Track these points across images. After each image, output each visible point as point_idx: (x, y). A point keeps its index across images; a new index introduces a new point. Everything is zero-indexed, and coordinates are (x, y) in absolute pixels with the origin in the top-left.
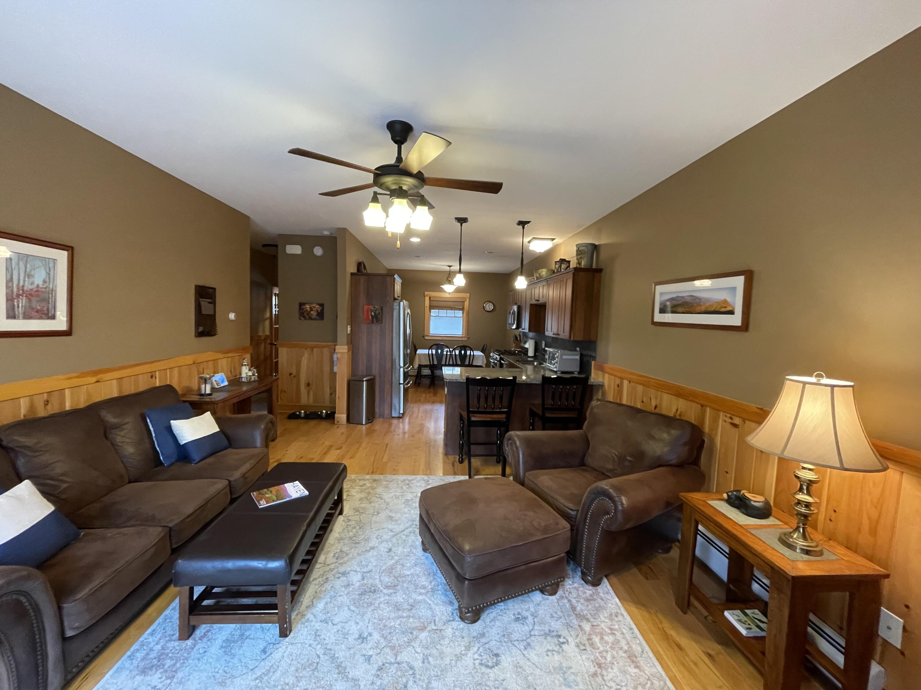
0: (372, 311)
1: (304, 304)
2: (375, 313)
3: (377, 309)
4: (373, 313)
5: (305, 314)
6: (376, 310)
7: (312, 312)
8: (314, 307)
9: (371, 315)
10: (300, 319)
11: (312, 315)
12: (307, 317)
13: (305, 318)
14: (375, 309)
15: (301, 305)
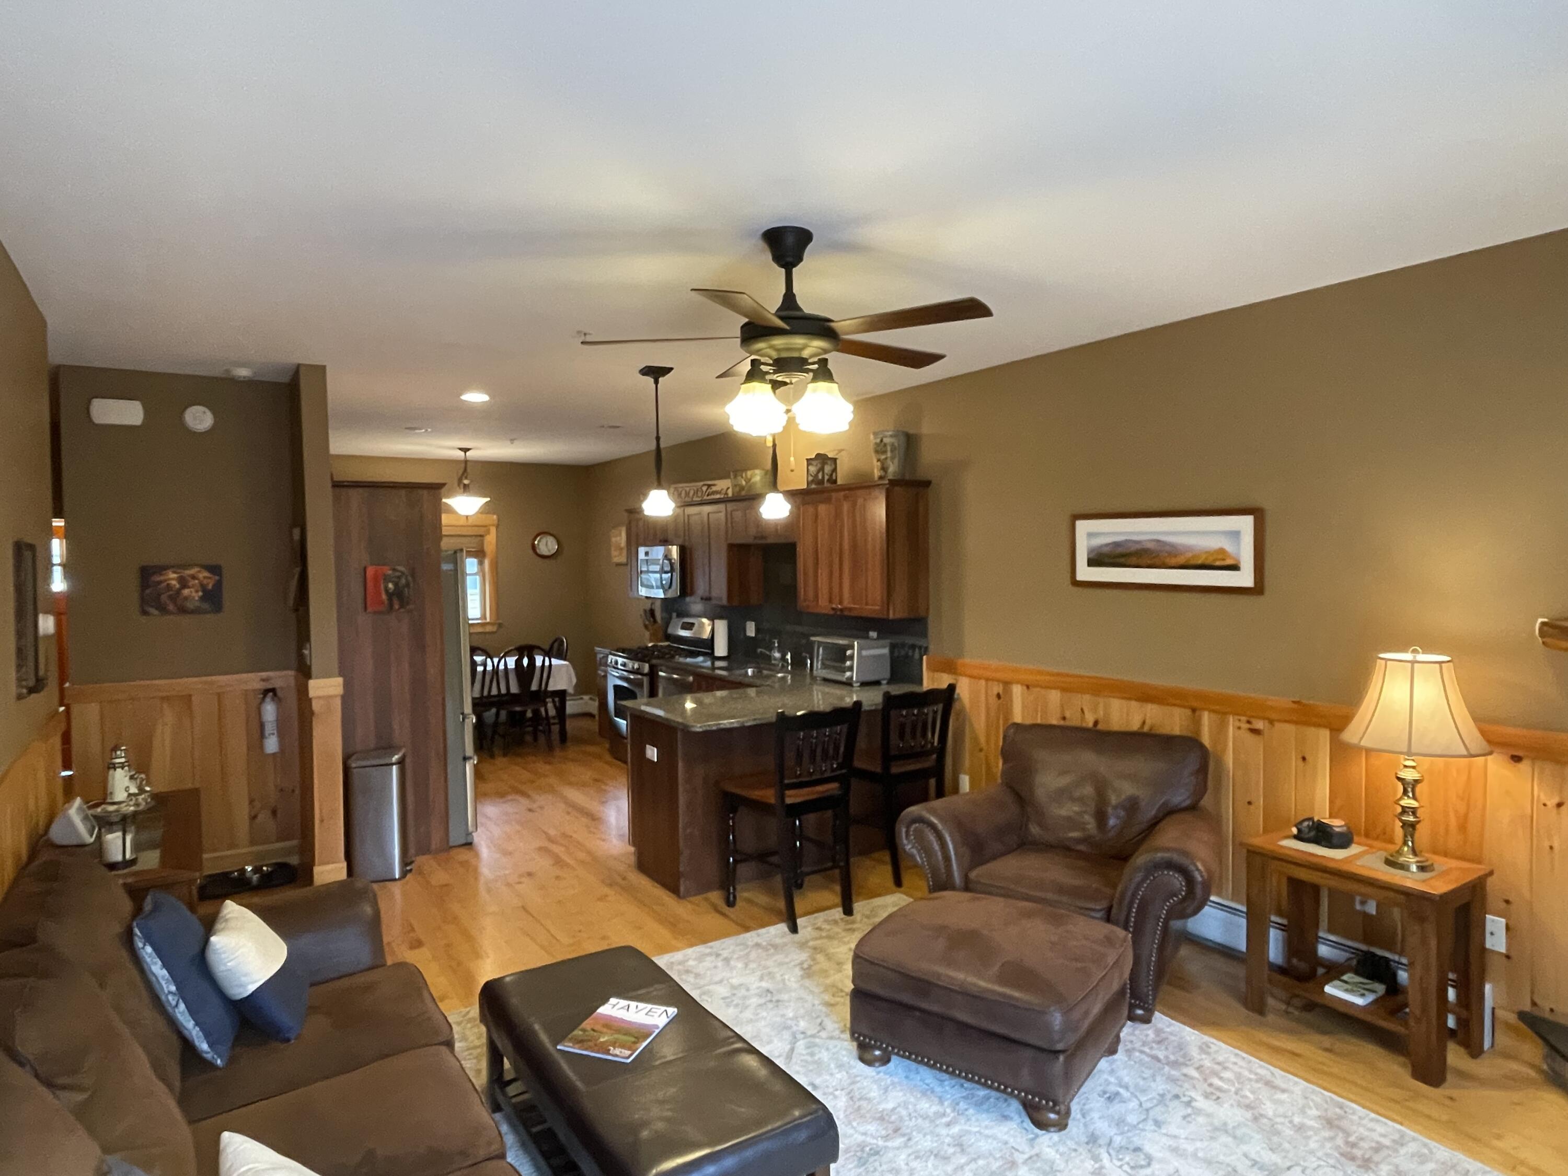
0: (387, 579)
1: (162, 569)
2: (396, 585)
3: (403, 573)
4: (390, 586)
5: (164, 598)
6: (399, 577)
7: (186, 592)
8: (194, 577)
9: (387, 590)
10: (145, 613)
11: (186, 598)
12: (171, 607)
13: (163, 609)
14: (398, 574)
15: (147, 574)
